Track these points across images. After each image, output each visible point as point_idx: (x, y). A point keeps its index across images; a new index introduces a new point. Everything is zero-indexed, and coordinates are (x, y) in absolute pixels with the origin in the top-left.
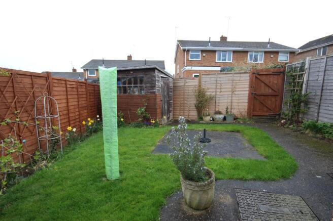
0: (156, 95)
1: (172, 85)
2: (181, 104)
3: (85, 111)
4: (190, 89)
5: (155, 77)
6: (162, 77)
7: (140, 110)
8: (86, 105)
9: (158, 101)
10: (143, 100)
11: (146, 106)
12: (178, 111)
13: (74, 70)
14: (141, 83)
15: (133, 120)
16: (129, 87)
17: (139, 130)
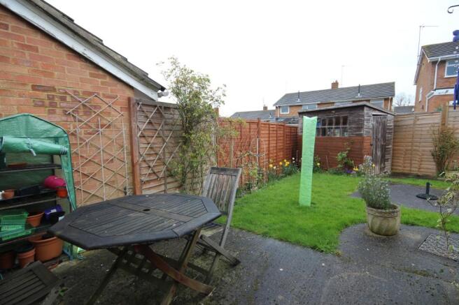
0: (363, 138)
1: (392, 124)
2: (407, 150)
3: (282, 153)
4: (423, 129)
5: (363, 116)
6: (374, 115)
7: (341, 155)
8: (282, 147)
9: (366, 145)
10: (345, 144)
11: (349, 150)
12: (401, 161)
13: (265, 108)
14: (345, 123)
15: (331, 167)
16: (329, 128)
17: (336, 177)
